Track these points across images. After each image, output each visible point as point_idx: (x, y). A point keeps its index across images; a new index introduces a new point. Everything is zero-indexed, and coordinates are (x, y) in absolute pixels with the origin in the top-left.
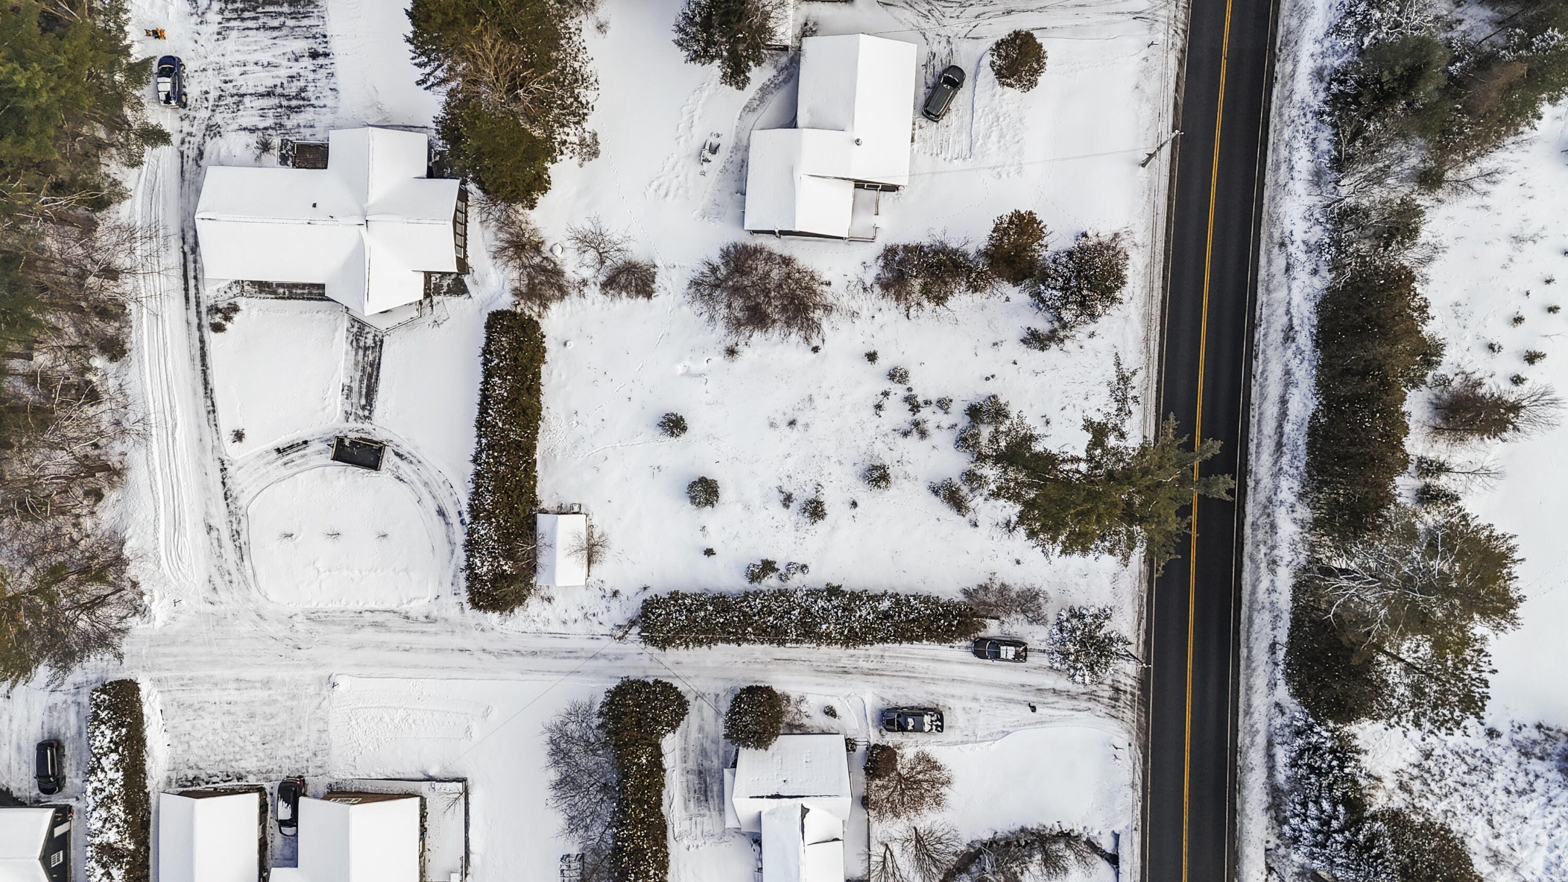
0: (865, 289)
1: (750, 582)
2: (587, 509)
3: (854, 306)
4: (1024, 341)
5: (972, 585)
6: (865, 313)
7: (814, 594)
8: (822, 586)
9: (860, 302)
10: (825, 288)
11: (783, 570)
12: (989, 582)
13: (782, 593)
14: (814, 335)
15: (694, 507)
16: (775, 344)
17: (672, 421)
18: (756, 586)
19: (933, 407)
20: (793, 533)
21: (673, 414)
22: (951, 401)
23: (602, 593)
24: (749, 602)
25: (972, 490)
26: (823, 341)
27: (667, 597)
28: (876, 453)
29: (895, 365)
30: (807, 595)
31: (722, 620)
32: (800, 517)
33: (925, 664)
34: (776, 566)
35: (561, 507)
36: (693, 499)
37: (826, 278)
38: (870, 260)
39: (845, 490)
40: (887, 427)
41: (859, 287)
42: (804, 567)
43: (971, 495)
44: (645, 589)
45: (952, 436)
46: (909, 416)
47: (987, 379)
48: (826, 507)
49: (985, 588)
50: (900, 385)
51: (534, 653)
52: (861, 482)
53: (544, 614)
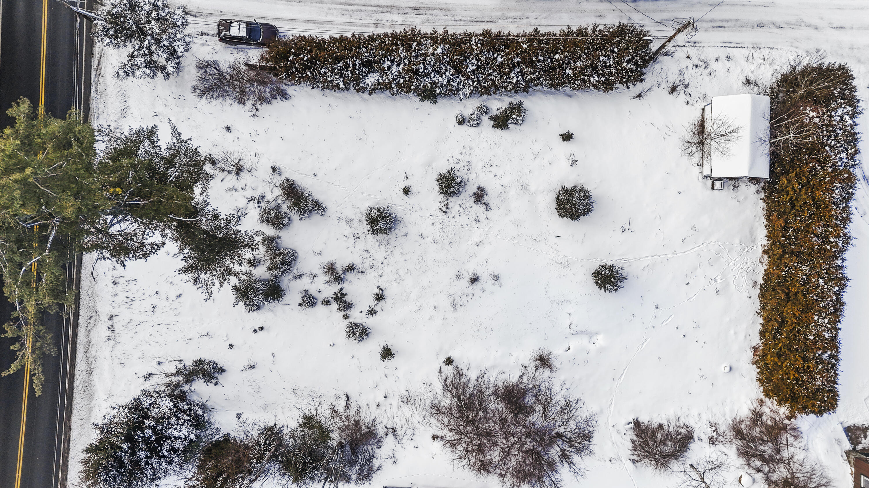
0: (394, 430)
1: (521, 103)
2: (705, 184)
3: (407, 410)
4: (222, 370)
5: (278, 104)
6: (395, 401)
7: (451, 90)
8: (442, 102)
9: (400, 414)
10: (440, 433)
11: (485, 119)
12: (259, 107)
13: (486, 91)
14: (451, 377)
15: (586, 187)
16: (494, 367)
17: (610, 283)
18: (516, 99)
19: (320, 297)
20: (473, 160)
21: (610, 291)
22: (300, 305)
23: (688, 90)
24: (524, 80)
25: (278, 207)
26: (440, 371)
27: (617, 85)
28: (383, 247)
29: (361, 343)
30: (458, 90)
31: (557, 56)
32: (465, 177)
33: (330, 18)
34: (492, 123)
35: (735, 187)
36: (587, 196)
37: (438, 444)
38: (387, 465)
39: (416, 207)
40: (371, 275)
41: (399, 432)
42: (461, 121)
43: (279, 202)
44: (639, 96)
45: (300, 267)
46: (347, 287)
47: (262, 328)
48: (437, 188)
49: (262, 99)
50: (357, 321)
51: (760, 25)
52: (399, 215)
53: (753, 67)
